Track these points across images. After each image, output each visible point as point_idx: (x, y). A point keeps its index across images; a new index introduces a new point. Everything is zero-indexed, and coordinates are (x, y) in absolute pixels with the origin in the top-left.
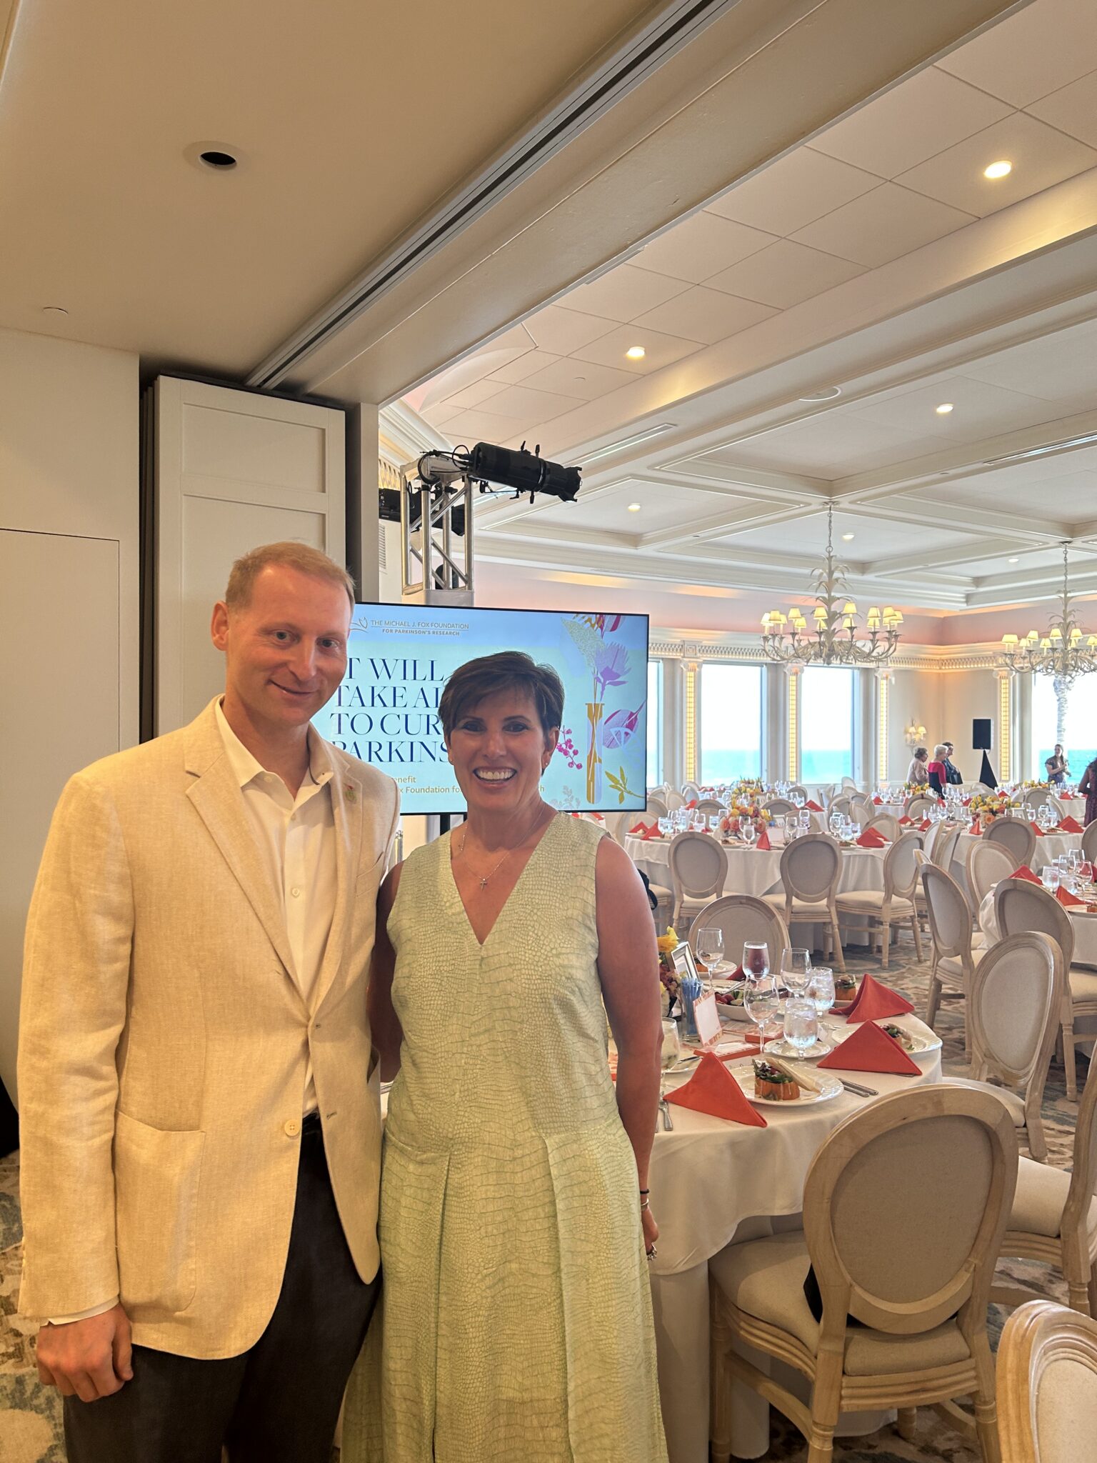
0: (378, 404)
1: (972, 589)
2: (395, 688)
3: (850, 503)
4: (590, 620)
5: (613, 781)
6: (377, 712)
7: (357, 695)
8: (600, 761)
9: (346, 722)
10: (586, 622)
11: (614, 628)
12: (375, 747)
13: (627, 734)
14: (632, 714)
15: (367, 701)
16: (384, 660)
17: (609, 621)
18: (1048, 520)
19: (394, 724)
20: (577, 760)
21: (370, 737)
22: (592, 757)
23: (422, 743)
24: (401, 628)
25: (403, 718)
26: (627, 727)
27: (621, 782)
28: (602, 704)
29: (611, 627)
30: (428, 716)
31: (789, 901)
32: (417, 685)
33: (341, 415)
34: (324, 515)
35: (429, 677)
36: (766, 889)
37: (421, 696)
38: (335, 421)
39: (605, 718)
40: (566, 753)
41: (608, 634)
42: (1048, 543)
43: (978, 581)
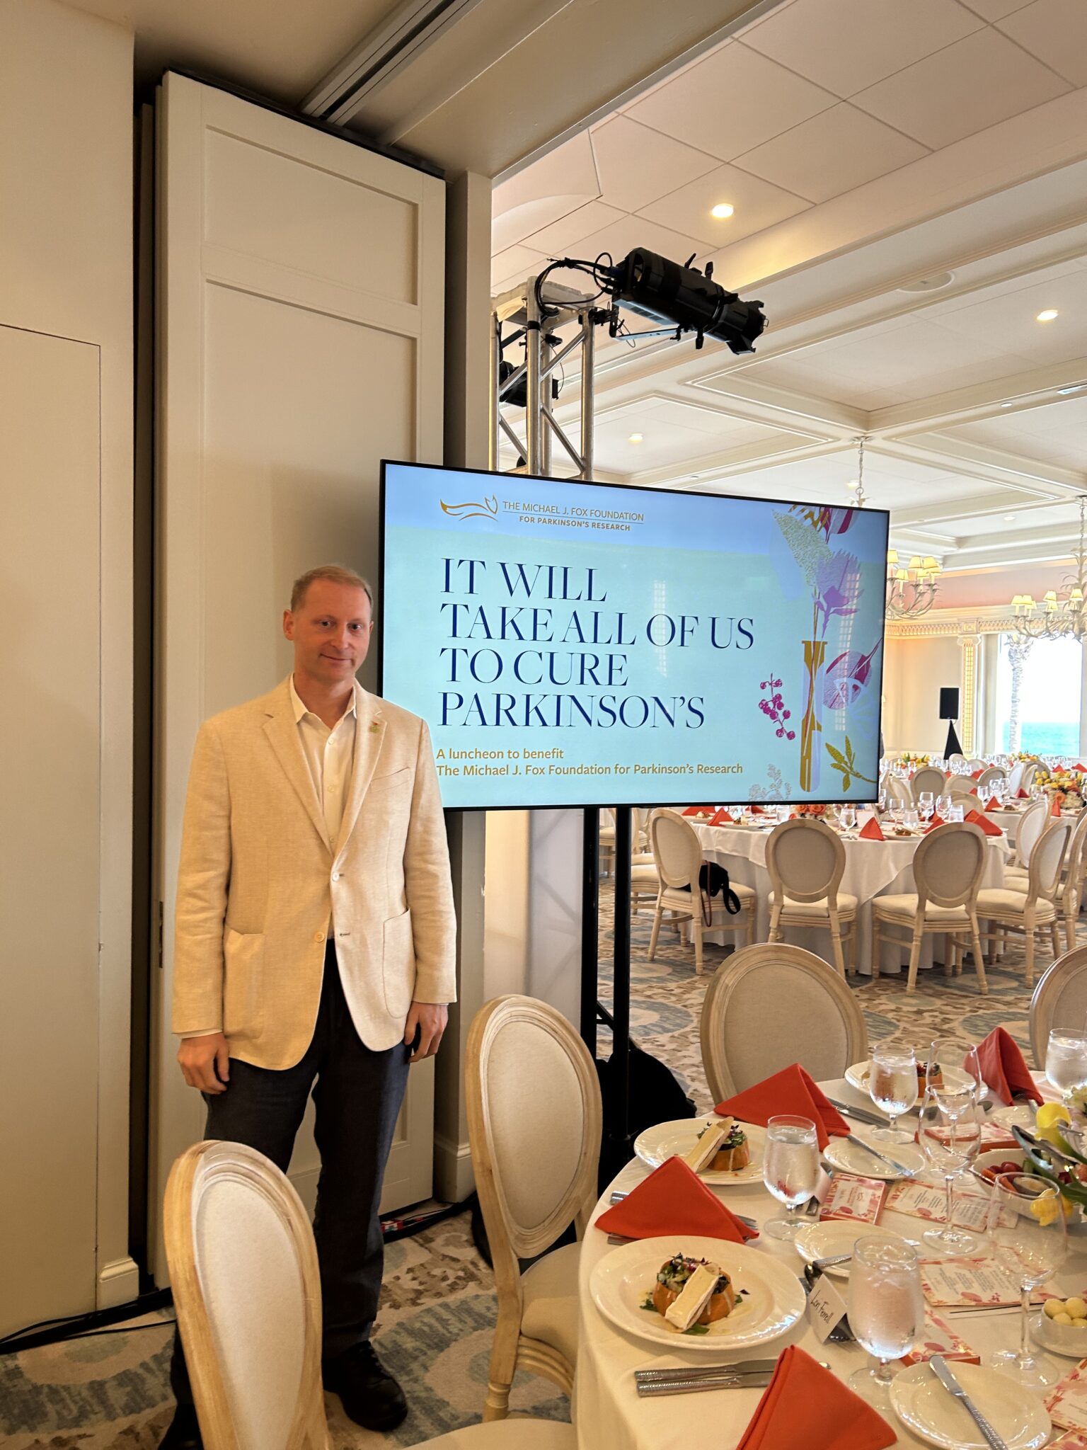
0: (491, 177)
1: (955, 550)
2: (535, 611)
3: (884, 439)
4: (811, 515)
5: (835, 758)
6: (509, 650)
7: (480, 620)
8: (819, 728)
9: (463, 662)
10: (806, 517)
11: (843, 529)
12: (505, 703)
13: (856, 688)
14: (863, 658)
15: (495, 630)
16: (520, 566)
17: (837, 519)
18: (1072, 470)
19: (534, 667)
20: (789, 725)
21: (499, 686)
22: (809, 723)
23: (573, 697)
24: (547, 516)
25: (546, 657)
26: (857, 677)
27: (846, 759)
28: (826, 643)
29: (839, 525)
30: (583, 656)
31: (921, 906)
32: (570, 606)
33: (440, 185)
34: (413, 340)
35: (585, 595)
36: (879, 890)
37: (574, 624)
38: (432, 192)
39: (827, 664)
40: (773, 716)
41: (834, 536)
42: (1064, 497)
43: (961, 541)
